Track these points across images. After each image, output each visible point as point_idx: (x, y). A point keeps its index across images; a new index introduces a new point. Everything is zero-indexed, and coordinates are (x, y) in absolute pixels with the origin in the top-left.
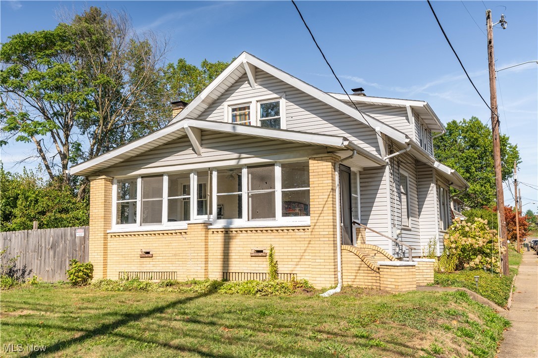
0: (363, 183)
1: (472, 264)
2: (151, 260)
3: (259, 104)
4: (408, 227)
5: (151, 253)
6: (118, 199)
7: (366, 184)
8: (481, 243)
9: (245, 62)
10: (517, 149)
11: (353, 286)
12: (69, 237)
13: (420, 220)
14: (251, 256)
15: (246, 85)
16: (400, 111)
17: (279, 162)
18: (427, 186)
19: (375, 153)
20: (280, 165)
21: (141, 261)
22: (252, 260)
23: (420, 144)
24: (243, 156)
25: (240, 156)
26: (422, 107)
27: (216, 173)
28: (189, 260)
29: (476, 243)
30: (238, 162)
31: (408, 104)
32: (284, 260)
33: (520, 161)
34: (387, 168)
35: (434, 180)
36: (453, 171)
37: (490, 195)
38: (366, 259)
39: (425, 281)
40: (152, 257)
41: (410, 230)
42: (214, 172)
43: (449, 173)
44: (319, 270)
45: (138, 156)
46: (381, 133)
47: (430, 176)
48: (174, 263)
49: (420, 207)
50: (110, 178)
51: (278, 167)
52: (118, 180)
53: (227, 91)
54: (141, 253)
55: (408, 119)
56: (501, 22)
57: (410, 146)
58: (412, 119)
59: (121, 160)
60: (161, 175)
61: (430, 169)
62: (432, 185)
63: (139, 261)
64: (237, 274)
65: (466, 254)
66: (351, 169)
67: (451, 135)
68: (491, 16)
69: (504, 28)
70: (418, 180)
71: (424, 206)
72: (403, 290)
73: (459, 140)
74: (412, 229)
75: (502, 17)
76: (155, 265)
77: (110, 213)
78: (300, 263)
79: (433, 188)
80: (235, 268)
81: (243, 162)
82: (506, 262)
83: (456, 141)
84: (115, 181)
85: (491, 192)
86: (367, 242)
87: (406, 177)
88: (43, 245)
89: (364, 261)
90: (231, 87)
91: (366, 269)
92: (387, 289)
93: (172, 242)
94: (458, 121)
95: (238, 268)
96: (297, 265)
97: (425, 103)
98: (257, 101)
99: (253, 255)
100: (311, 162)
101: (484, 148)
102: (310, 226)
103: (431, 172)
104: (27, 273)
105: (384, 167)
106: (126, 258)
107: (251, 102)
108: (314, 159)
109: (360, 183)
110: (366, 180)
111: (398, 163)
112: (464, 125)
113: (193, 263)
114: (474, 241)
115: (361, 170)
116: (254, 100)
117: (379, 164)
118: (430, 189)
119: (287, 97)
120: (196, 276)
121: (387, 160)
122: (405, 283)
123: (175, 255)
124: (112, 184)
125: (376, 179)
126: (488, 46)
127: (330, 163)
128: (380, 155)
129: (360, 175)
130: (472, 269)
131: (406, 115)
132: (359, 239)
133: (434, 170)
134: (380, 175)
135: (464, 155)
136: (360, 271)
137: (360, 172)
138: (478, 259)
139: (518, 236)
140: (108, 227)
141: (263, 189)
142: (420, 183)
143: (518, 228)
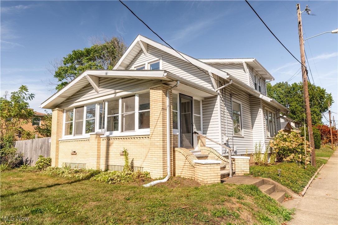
0: (204, 107)
1: (288, 159)
2: (76, 156)
3: (149, 65)
4: (241, 135)
5: (76, 152)
6: (66, 121)
7: (206, 108)
8: (294, 146)
9: (139, 40)
10: (331, 96)
11: (181, 176)
12: (46, 143)
13: (253, 131)
14: (121, 155)
15: (143, 55)
16: (239, 66)
17: (138, 93)
18: (257, 110)
19: (211, 88)
20: (138, 95)
21: (72, 156)
22: (121, 157)
23: (254, 87)
24: (117, 91)
25: (115, 91)
26: (252, 62)
27: (107, 103)
28: (90, 157)
29: (291, 146)
30: (115, 95)
31: (243, 61)
32: (137, 158)
33: (333, 102)
34: (219, 96)
35: (261, 106)
36: (271, 99)
37: (316, 120)
38: (188, 158)
39: (242, 172)
40: (76, 154)
41: (243, 138)
42: (106, 103)
43: (269, 101)
44: (154, 165)
45: (72, 96)
46: (212, 73)
47: (259, 104)
48: (85, 158)
49: (253, 123)
50: (61, 109)
51: (137, 97)
52: (66, 111)
53: (134, 59)
54: (72, 152)
55: (244, 71)
56: (306, 10)
57: (231, 81)
58: (247, 70)
59: (66, 99)
60: (82, 106)
61: (259, 100)
62: (260, 109)
63: (71, 156)
64: (114, 166)
65: (285, 153)
66: (193, 98)
67: (294, 90)
68: (299, 8)
69: (309, 14)
70: (251, 107)
71: (255, 123)
72: (209, 182)
73: (299, 92)
74: (245, 137)
75: (307, 6)
76: (78, 159)
77: (61, 129)
78: (146, 160)
79: (261, 112)
80: (112, 162)
81: (118, 95)
82: (313, 157)
83: (297, 93)
84: (65, 111)
85: (317, 118)
86: (207, 146)
87: (240, 104)
88: (37, 147)
89: (188, 159)
90: (136, 57)
91: (189, 165)
92: (199, 181)
93: (85, 146)
94: (297, 83)
95: (114, 163)
96: (144, 161)
97: (254, 59)
98: (148, 63)
99: (121, 154)
100: (151, 91)
101: (312, 96)
102: (149, 135)
103: (259, 102)
104: (31, 162)
105: (217, 96)
106: (66, 155)
107: (145, 64)
108: (152, 89)
109: (203, 107)
110: (206, 105)
111: (230, 94)
112: (301, 85)
113: (92, 158)
114: (290, 144)
115: (203, 99)
116: (146, 63)
117: (214, 95)
118: (259, 112)
119: (163, 59)
120: (93, 167)
121: (219, 92)
122: (210, 177)
123: (86, 154)
124: (63, 113)
125: (212, 104)
126: (298, 25)
127: (161, 91)
128: (214, 88)
129: (202, 102)
130: (288, 161)
131: (243, 68)
132: (199, 143)
133: (261, 101)
134: (214, 101)
135: (301, 99)
136: (185, 167)
137: (202, 100)
138: (292, 156)
139: (332, 141)
140: (60, 137)
141: (129, 112)
142: (252, 109)
143: (332, 136)
